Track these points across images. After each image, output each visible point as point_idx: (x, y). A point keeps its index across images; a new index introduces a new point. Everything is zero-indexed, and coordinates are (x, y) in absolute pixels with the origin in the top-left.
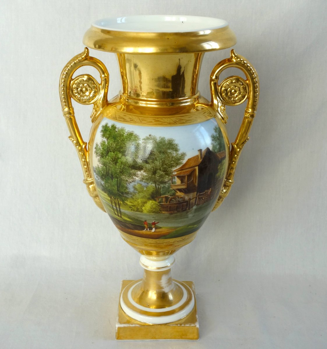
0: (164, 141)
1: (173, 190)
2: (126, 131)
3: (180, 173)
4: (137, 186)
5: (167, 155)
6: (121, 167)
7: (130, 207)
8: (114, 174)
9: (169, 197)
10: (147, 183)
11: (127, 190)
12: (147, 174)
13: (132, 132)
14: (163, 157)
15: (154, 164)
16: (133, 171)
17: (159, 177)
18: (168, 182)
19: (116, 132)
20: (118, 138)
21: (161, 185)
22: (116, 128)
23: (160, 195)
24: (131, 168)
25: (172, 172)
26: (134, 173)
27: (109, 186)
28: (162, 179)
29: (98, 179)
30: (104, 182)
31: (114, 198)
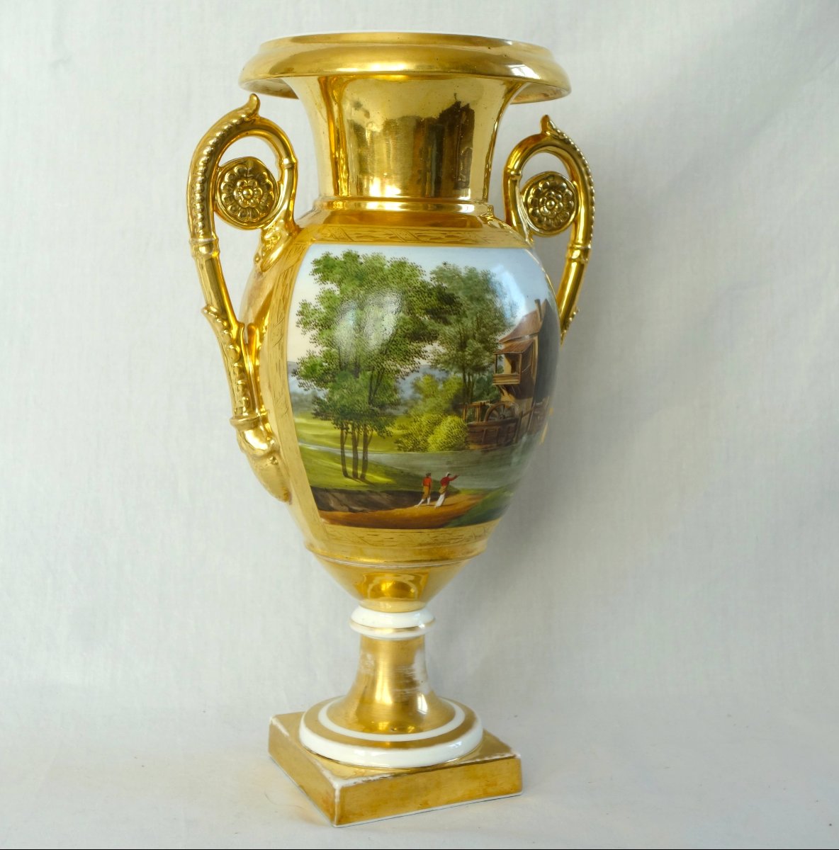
0: (476, 276)
1: (497, 389)
2: (388, 258)
3: (510, 347)
4: (423, 382)
5: (485, 305)
7: (397, 442)
8: (362, 361)
9: (489, 404)
10: (447, 372)
11: (397, 396)
12: (447, 349)
13: (402, 261)
14: (479, 309)
15: (460, 325)
16: (413, 346)
17: (471, 355)
18: (488, 368)
19: (362, 263)
20: (370, 277)
21: (475, 375)
22: (359, 256)
23: (472, 400)
24: (409, 338)
25: (497, 344)
26: (417, 350)
27: (342, 397)
28: (477, 360)
29: (305, 390)
30: (328, 390)
31: (353, 425)
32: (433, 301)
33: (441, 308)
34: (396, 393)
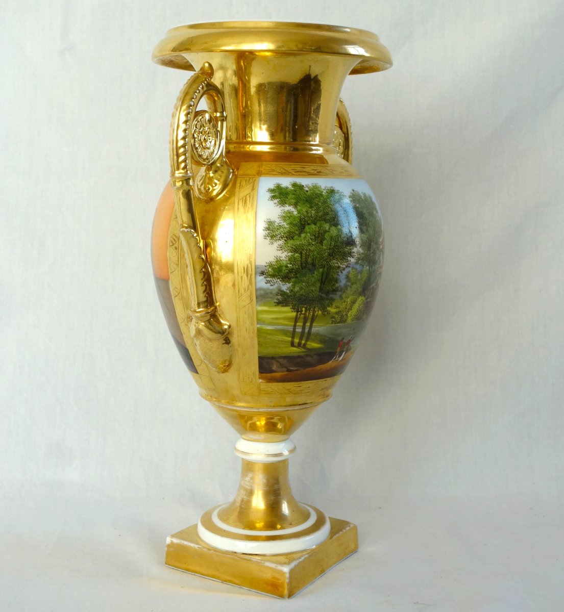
2: (323, 187)
4: (351, 274)
6: (330, 245)
13: (332, 188)
16: (348, 249)
19: (307, 191)
20: (316, 201)
22: (303, 186)
27: (301, 288)
29: (271, 285)
30: (291, 284)
31: (306, 308)
34: (337, 283)
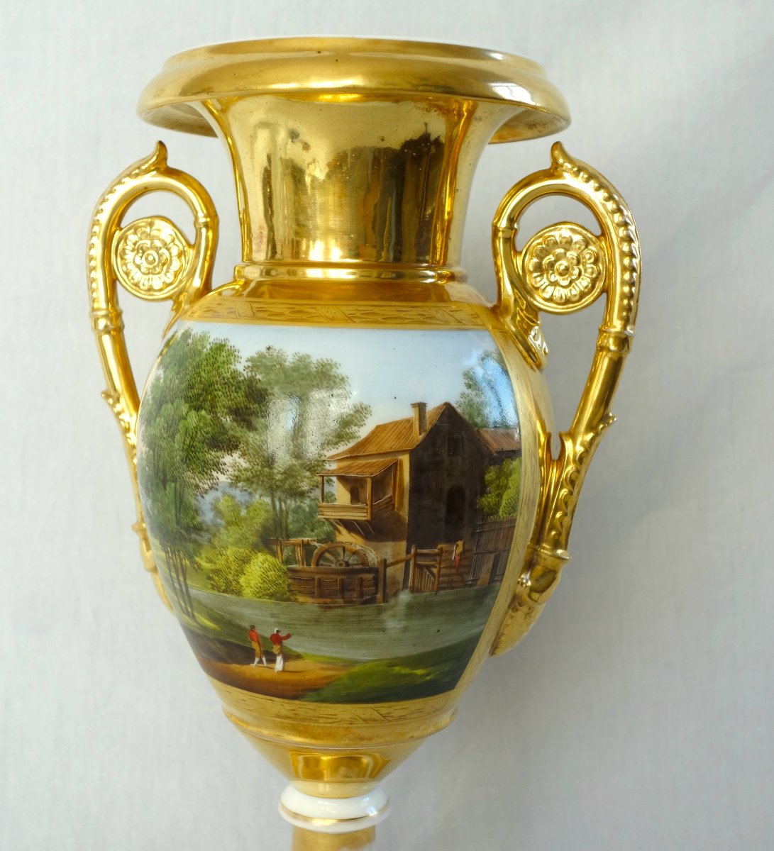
0: (307, 366)
1: (326, 523)
3: (349, 467)
4: (223, 505)
6: (184, 443)
9: (316, 544)
11: (199, 519)
12: (250, 462)
13: (223, 343)
16: (212, 455)
18: (310, 494)
20: (188, 362)
21: (289, 501)
23: (288, 537)
24: (207, 444)
25: (324, 461)
26: (215, 460)
28: (291, 481)
30: (150, 502)
31: (171, 549)
32: (240, 398)
33: (247, 408)
34: (198, 515)
